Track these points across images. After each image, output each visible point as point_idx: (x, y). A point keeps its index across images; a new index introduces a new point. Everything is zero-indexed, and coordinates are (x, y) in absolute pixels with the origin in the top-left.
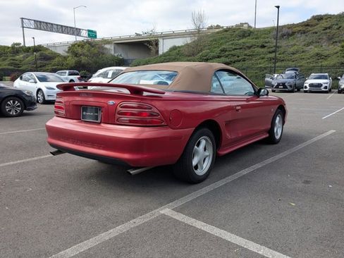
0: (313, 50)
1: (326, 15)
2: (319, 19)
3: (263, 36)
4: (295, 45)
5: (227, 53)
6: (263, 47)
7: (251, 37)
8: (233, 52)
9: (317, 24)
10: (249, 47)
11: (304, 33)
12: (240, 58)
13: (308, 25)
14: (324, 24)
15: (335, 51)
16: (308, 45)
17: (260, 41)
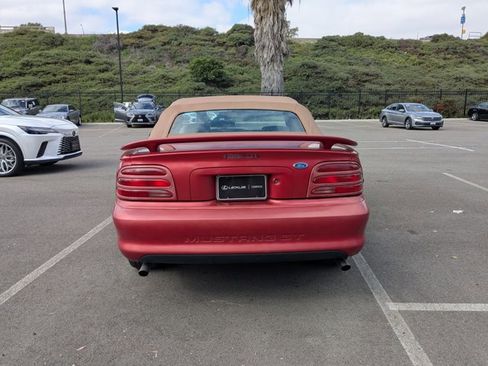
0: (156, 71)
1: (160, 26)
2: (153, 30)
3: (83, 47)
4: (131, 62)
5: (34, 69)
6: (88, 62)
7: (65, 46)
8: (44, 68)
9: (153, 37)
10: (69, 62)
11: (139, 47)
12: (58, 77)
13: (141, 37)
14: (160, 38)
15: (182, 73)
16: (148, 63)
17: (82, 54)
